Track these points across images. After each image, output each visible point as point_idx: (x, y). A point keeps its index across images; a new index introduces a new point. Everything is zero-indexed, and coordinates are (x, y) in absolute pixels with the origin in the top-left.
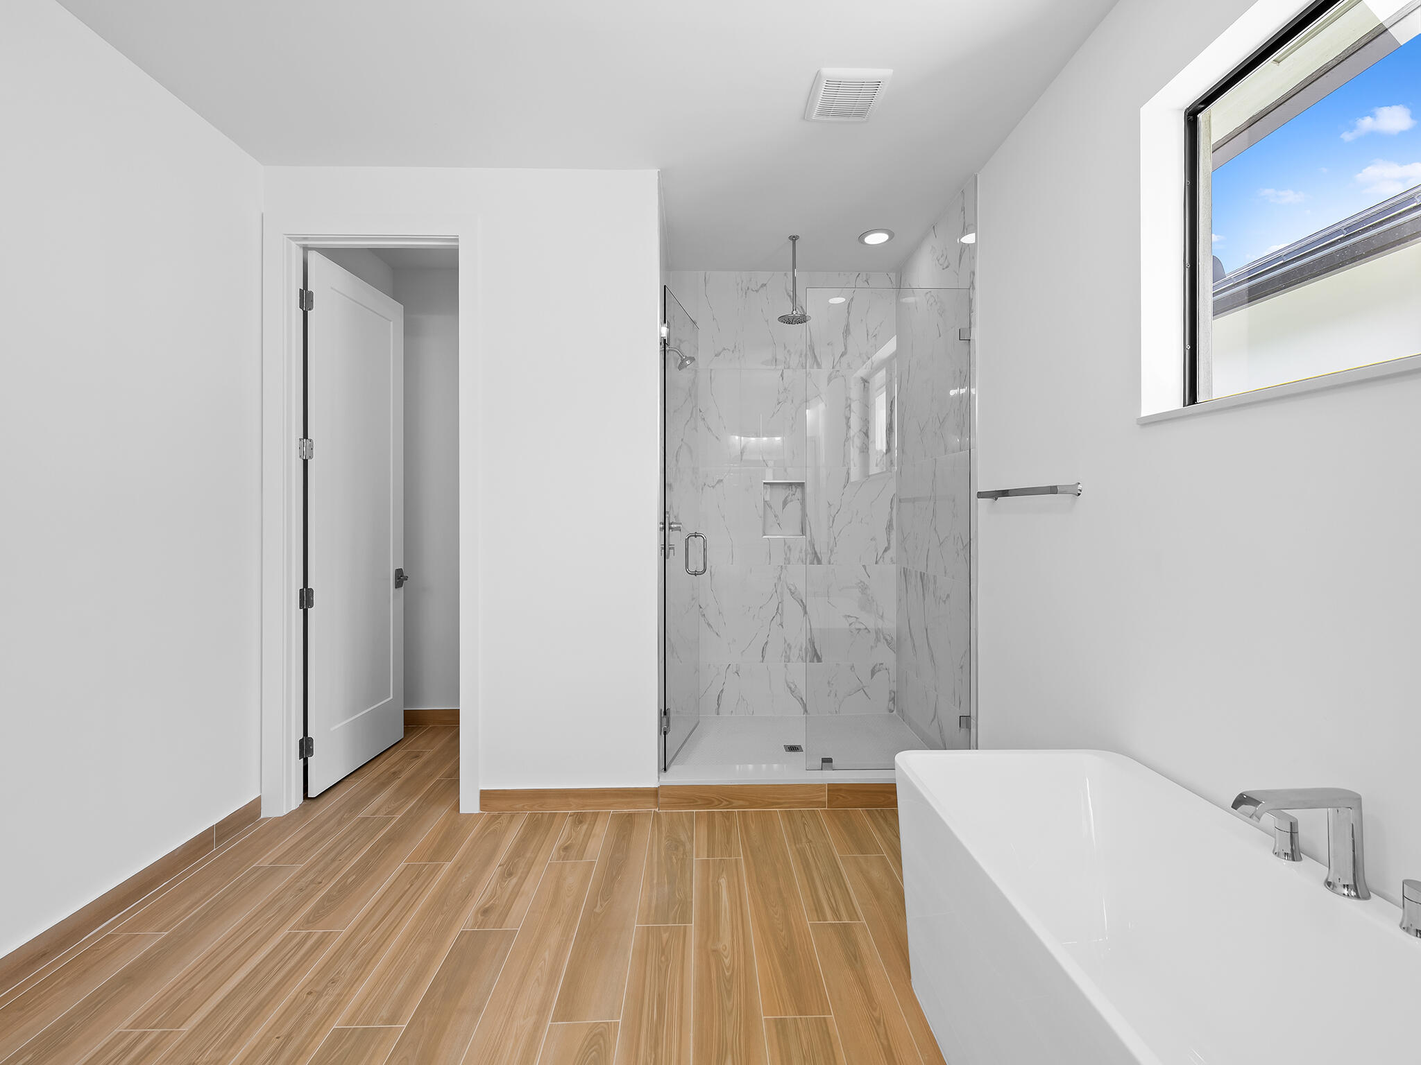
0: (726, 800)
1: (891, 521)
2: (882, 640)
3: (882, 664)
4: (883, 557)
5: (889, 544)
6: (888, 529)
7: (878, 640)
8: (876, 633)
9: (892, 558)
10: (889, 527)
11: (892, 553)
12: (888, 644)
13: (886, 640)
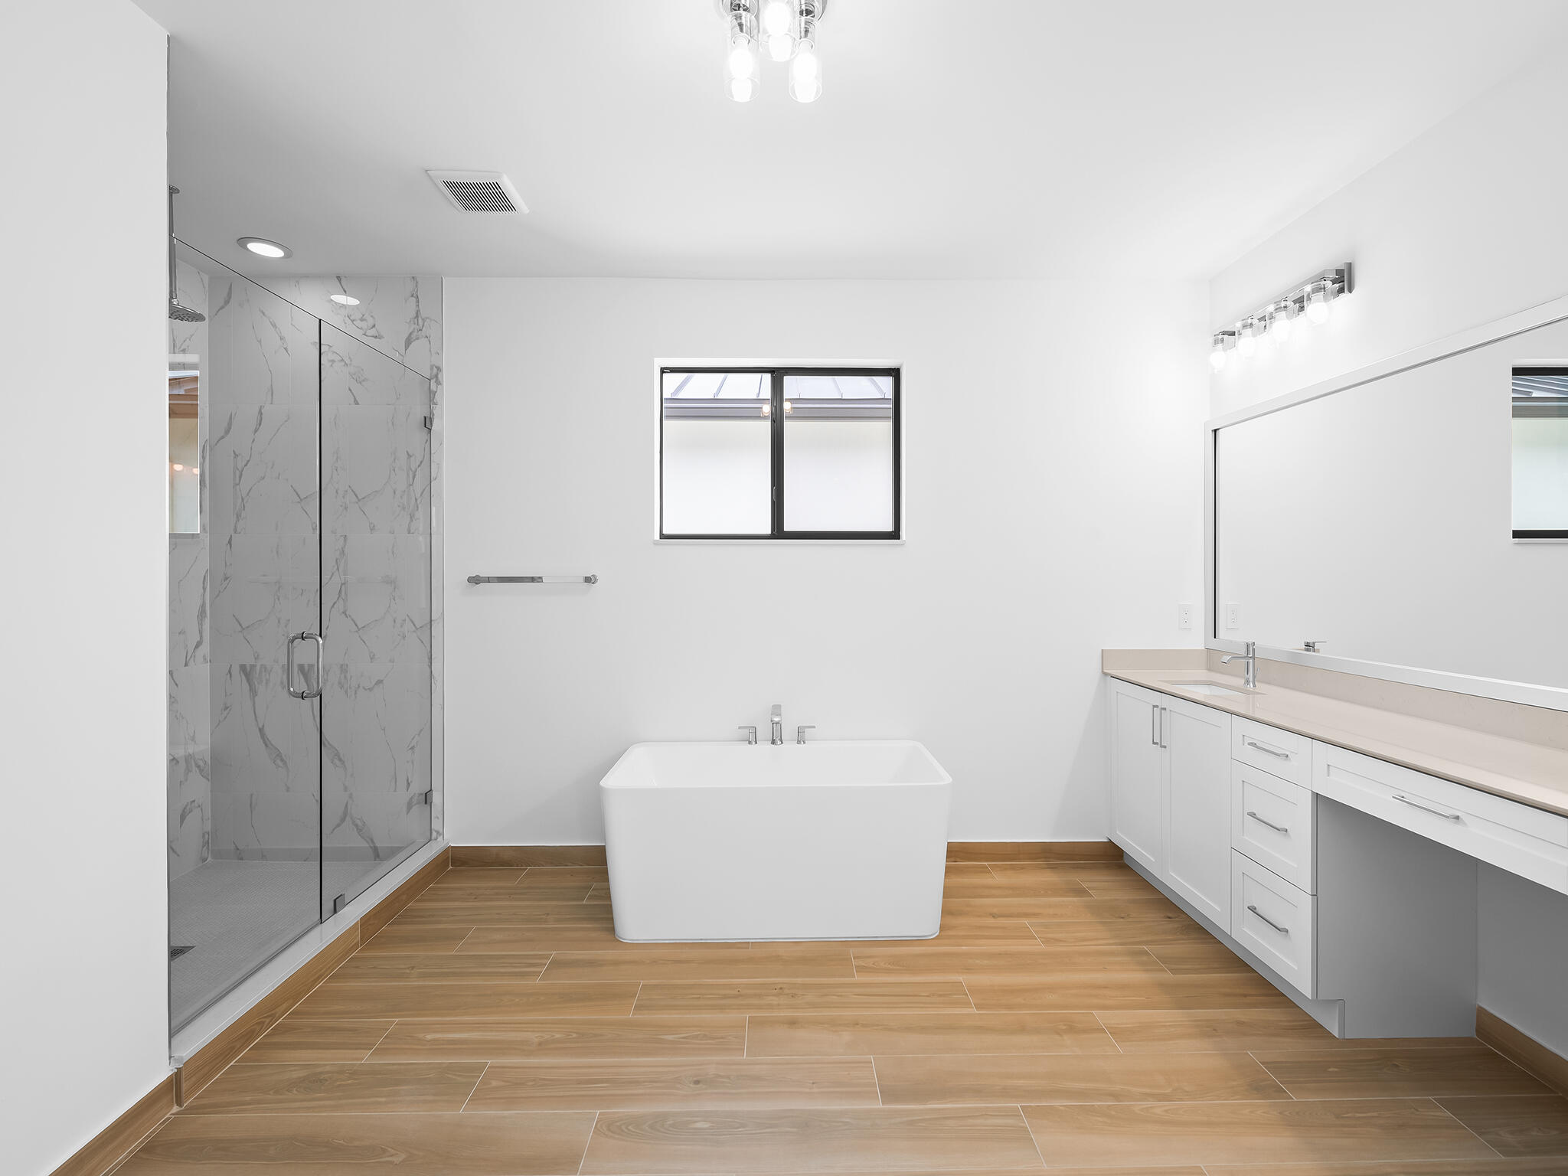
0: (265, 1017)
1: (203, 606)
2: (194, 768)
3: (194, 801)
4: (193, 656)
5: (201, 637)
6: (200, 617)
7: (188, 770)
8: (187, 761)
9: (204, 656)
10: (202, 613)
11: (205, 649)
12: (201, 771)
13: (199, 767)
